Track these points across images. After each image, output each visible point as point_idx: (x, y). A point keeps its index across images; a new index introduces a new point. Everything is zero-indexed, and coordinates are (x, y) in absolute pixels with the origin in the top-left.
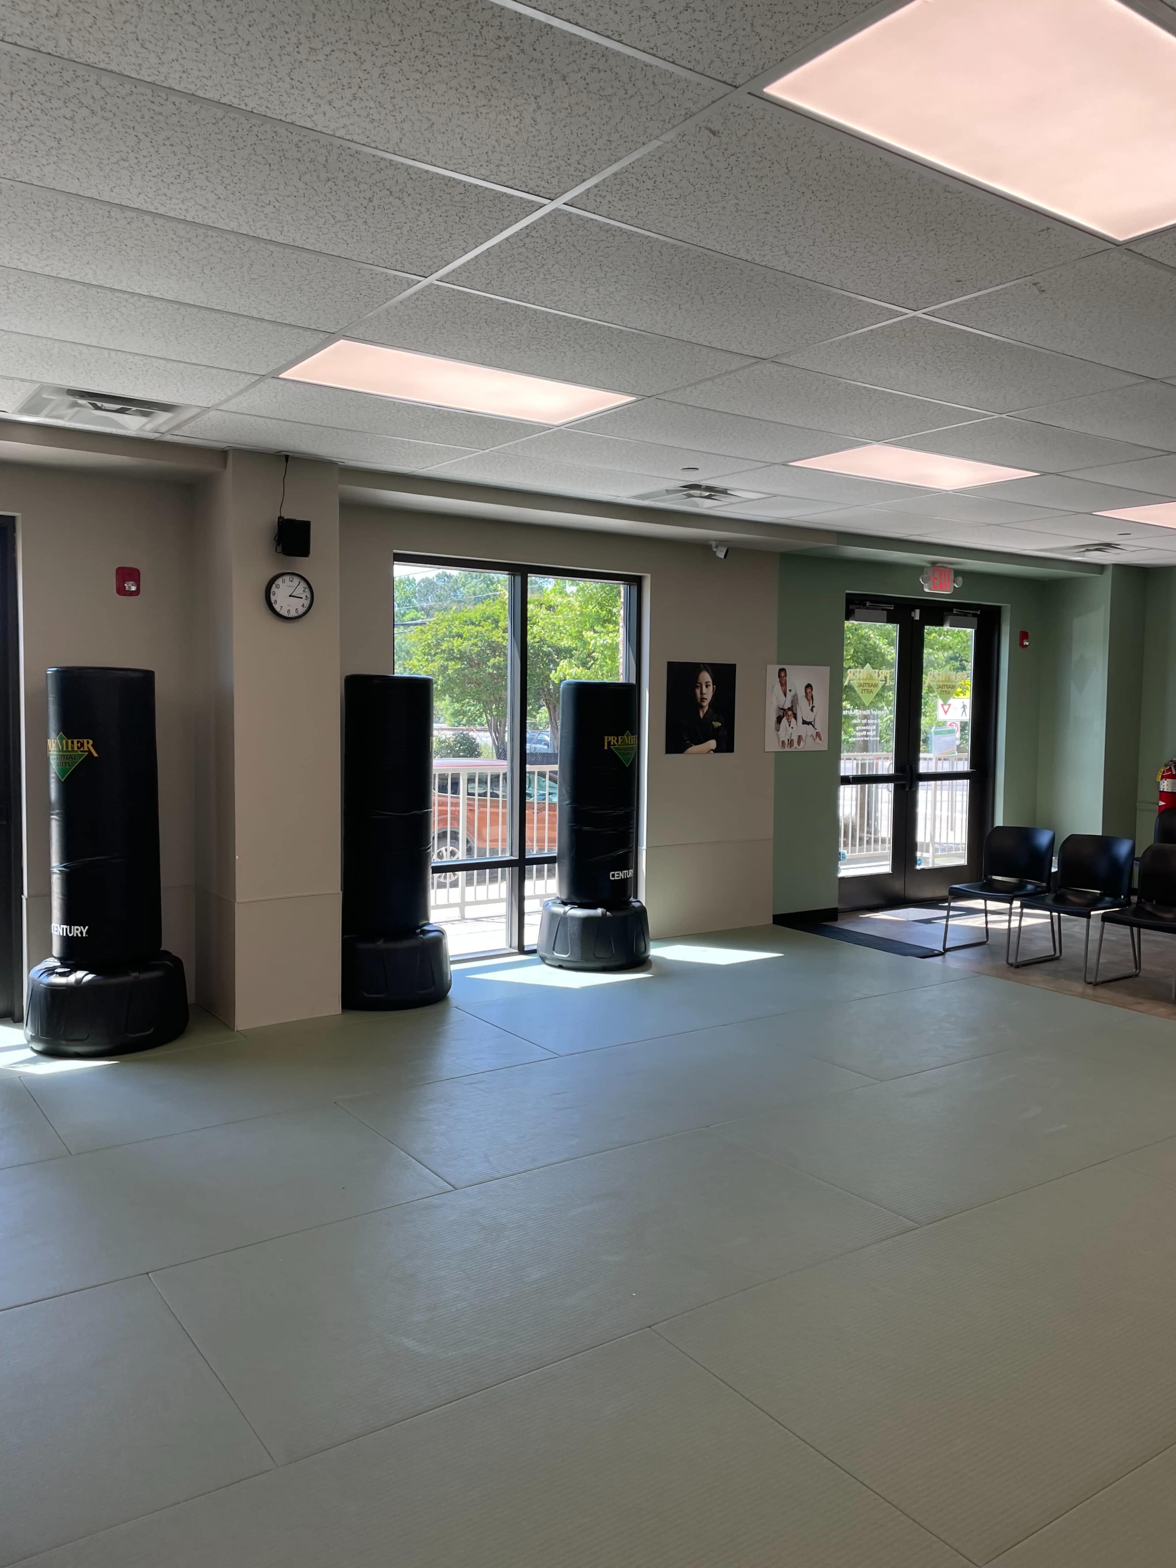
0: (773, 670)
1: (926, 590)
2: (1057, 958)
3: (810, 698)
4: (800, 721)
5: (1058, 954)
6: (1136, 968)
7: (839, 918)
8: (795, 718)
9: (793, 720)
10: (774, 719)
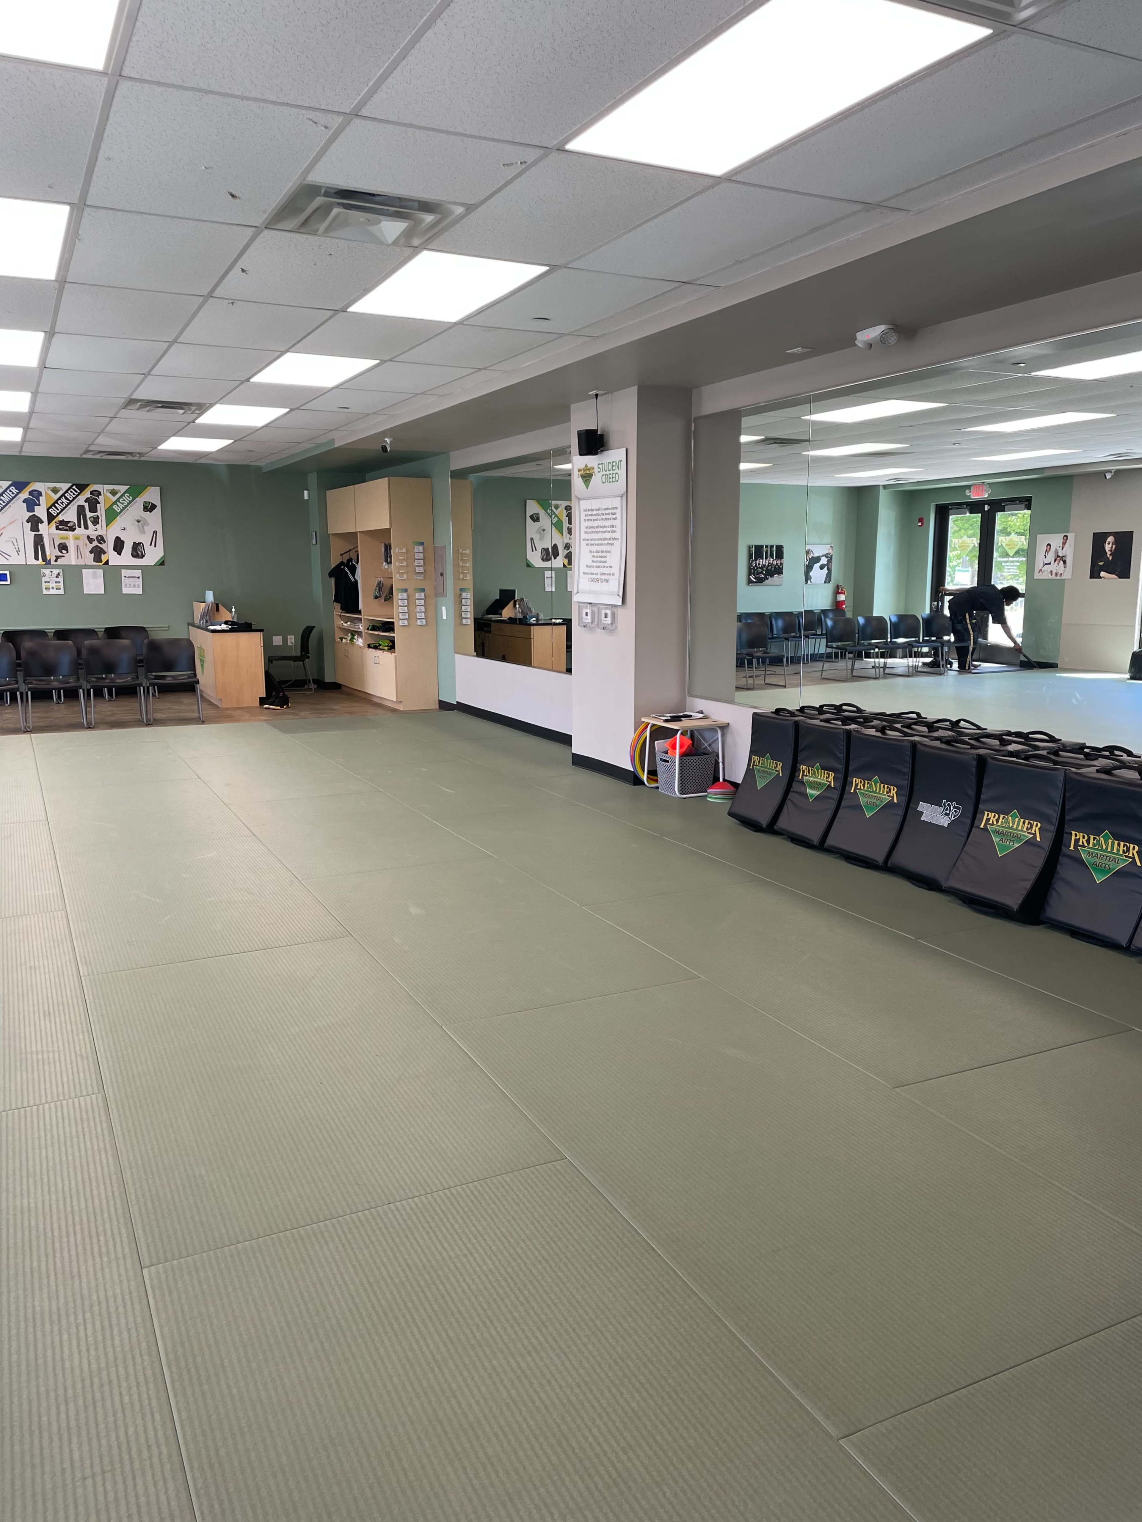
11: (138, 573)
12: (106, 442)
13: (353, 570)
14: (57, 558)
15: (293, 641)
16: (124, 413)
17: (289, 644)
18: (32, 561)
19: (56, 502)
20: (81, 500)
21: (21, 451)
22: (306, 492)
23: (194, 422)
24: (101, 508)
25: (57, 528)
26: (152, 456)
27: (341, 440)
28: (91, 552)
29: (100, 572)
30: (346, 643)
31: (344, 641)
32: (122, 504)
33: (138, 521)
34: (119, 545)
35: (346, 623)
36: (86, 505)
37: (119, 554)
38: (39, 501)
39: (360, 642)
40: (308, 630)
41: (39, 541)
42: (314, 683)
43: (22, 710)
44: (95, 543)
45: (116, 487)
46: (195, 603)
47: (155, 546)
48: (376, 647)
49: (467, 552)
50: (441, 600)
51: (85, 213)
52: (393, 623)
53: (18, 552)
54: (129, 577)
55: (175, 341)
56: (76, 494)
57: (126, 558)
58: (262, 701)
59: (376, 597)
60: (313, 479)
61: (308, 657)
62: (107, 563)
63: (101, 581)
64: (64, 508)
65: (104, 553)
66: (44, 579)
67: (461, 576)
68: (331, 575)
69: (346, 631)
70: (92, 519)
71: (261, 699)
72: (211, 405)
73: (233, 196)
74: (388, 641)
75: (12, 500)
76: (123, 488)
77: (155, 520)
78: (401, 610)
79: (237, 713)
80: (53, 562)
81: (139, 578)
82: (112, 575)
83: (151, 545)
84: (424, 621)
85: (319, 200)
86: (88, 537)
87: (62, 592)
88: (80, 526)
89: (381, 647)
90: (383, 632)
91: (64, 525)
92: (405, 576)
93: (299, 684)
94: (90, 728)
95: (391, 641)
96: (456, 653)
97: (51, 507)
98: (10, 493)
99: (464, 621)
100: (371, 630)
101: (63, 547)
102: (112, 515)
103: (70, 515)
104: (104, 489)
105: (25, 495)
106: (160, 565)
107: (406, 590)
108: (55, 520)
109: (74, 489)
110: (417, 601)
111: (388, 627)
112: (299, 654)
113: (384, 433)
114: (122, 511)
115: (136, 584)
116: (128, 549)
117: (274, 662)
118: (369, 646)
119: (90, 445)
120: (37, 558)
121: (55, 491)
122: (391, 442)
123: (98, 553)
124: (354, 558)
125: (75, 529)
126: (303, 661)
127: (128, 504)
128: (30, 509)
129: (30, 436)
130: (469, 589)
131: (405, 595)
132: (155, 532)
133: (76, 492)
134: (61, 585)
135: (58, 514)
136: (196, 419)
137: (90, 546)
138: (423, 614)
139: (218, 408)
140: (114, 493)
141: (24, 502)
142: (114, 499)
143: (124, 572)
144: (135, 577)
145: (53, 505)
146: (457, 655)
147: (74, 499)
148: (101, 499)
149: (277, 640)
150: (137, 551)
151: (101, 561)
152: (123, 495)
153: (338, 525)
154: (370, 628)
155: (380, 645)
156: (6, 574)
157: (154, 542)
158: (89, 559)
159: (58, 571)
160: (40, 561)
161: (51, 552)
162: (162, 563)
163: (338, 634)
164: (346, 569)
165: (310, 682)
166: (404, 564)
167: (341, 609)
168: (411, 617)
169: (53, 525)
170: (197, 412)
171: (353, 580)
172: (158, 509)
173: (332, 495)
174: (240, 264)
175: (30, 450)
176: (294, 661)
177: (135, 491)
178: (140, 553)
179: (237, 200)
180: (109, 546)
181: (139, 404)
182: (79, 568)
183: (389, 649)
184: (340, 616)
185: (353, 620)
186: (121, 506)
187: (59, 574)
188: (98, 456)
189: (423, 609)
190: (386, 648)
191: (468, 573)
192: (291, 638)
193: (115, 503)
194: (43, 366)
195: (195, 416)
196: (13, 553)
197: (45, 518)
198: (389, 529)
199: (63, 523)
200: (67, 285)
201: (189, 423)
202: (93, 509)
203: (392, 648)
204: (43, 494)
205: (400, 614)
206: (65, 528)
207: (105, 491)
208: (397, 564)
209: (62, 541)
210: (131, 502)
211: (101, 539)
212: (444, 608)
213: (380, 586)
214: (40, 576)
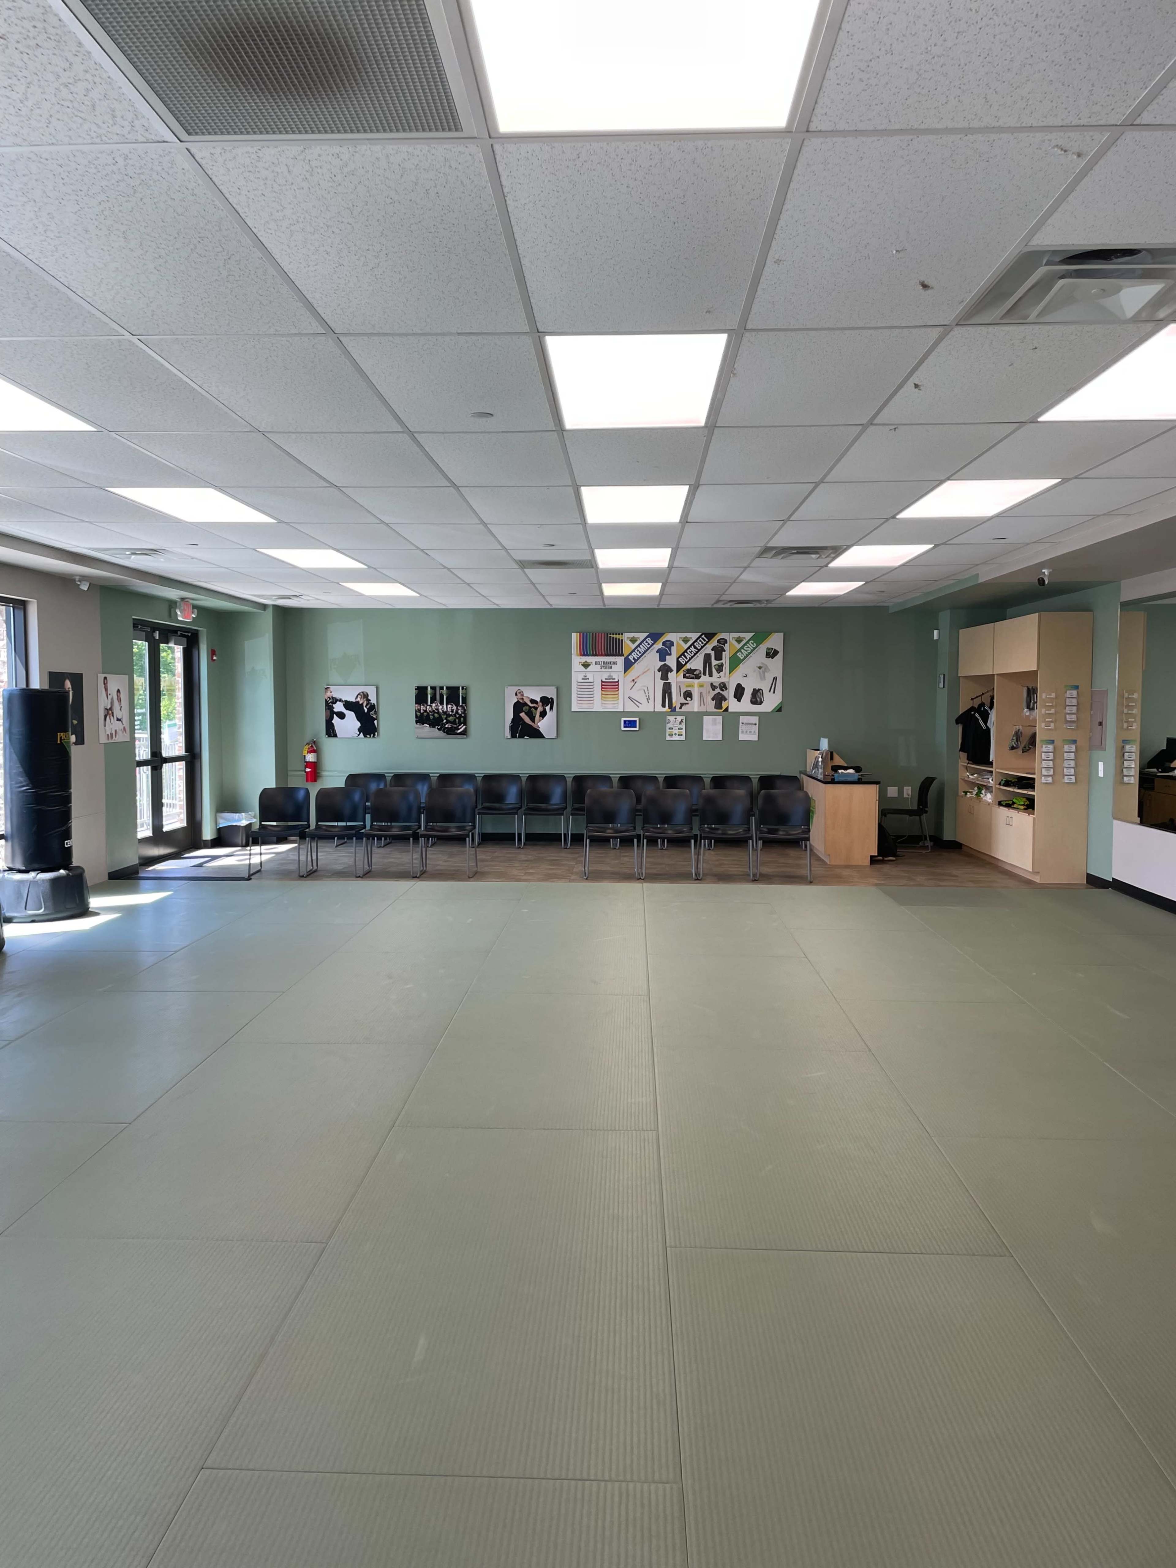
0: (101, 677)
1: (180, 618)
2: (316, 871)
3: (119, 700)
4: (116, 719)
5: (315, 867)
6: (369, 866)
7: (140, 871)
8: (113, 716)
9: (112, 717)
10: (103, 718)
11: (755, 719)
12: (737, 592)
13: (985, 717)
14: (682, 705)
15: (910, 792)
16: (758, 562)
17: (905, 796)
18: (659, 708)
19: (686, 651)
20: (708, 649)
21: (659, 605)
22: (936, 632)
23: (826, 566)
24: (726, 656)
25: (684, 677)
26: (779, 603)
27: (987, 575)
28: (713, 699)
29: (719, 719)
30: (971, 798)
31: (969, 795)
32: (746, 651)
33: (760, 668)
34: (739, 693)
35: (972, 775)
36: (713, 653)
37: (739, 700)
38: (671, 652)
39: (988, 797)
40: (927, 783)
41: (667, 689)
42: (931, 841)
43: (638, 853)
44: (718, 690)
45: (742, 635)
46: (808, 750)
47: (774, 693)
48: (1009, 806)
49: (1135, 696)
50: (1097, 754)
51: (745, 339)
52: (1034, 779)
53: (648, 699)
54: (746, 724)
55: (822, 481)
56: (705, 643)
57: (745, 705)
58: (873, 860)
59: (1013, 748)
60: (945, 617)
61: (926, 812)
62: (727, 709)
63: (719, 727)
64: (692, 657)
65: (725, 699)
66: (668, 726)
67: (1125, 725)
68: (958, 721)
69: (973, 784)
70: (717, 667)
71: (872, 857)
72: (848, 547)
73: (925, 286)
74: (1024, 800)
75: (647, 650)
76: (748, 636)
77: (776, 666)
78: (1044, 764)
79: (846, 873)
80: (678, 710)
81: (755, 724)
82: (731, 722)
83: (770, 691)
84: (1073, 778)
85: (1042, 270)
86: (712, 684)
87: (683, 738)
88: (704, 674)
89: (1015, 806)
90: (1019, 788)
91: (692, 674)
92: (1052, 725)
93: (913, 841)
94: (698, 879)
95: (1028, 799)
96: (1115, 818)
97: (680, 656)
98: (646, 644)
99: (1126, 779)
100: (1004, 785)
101: (688, 695)
102: (735, 662)
103: (697, 664)
104: (730, 637)
105: (659, 645)
106: (777, 711)
107: (1052, 742)
108: (683, 669)
109: (703, 639)
110: (1065, 754)
111: (1028, 783)
112: (915, 808)
113: (1042, 565)
114: (745, 658)
115: (753, 731)
116: (747, 696)
117: (888, 815)
118: (1000, 804)
119: (721, 595)
120: (663, 706)
121: (686, 640)
122: (1050, 573)
123: (719, 700)
124: (987, 702)
125: (700, 677)
126: (920, 816)
127: (752, 651)
128: (662, 659)
129: (668, 590)
130: (1135, 741)
131: (1051, 747)
132: (775, 679)
133: (705, 640)
134: (683, 731)
135: (686, 663)
136: (829, 563)
137: (713, 693)
138: (1073, 770)
139: (855, 549)
140: (739, 640)
141: (657, 652)
142: (738, 646)
143: (742, 719)
144: (752, 724)
145: (683, 654)
146: (1115, 822)
147: (702, 647)
148: (727, 647)
149: (892, 792)
150: (757, 697)
151: (721, 708)
152: (748, 642)
153: (970, 667)
154: (1003, 782)
155: (1014, 803)
156: (636, 721)
157: (773, 689)
158: (711, 705)
159: (682, 718)
160: (667, 709)
161: (677, 699)
162: (779, 709)
163: (962, 787)
164: (977, 715)
165: (926, 839)
166: (1053, 711)
167: (968, 759)
168: (1057, 772)
169: (681, 673)
170: (833, 555)
171: (984, 727)
172: (780, 656)
173: (965, 634)
174: (914, 379)
175: (666, 603)
176: (910, 816)
177: (759, 639)
178: (758, 699)
179: (929, 292)
180: (730, 693)
181: (774, 551)
182: (700, 715)
183: (1025, 809)
184: (967, 768)
185: (979, 772)
186: (745, 653)
187: (682, 721)
188: (728, 605)
189: (1072, 763)
190: (1022, 807)
191: (1135, 721)
192: (908, 790)
193: (739, 650)
194: (685, 519)
195: (829, 559)
196: (643, 700)
197: (674, 667)
198: (1037, 671)
199: (690, 671)
200: (716, 430)
201: (822, 567)
202: (719, 657)
203: (1030, 805)
204: (675, 644)
205: (1043, 770)
206: (692, 676)
207: (731, 638)
208: (1043, 711)
209: (688, 689)
210: (754, 649)
211: (723, 686)
212: (1101, 765)
213: (1018, 735)
214: (666, 722)
